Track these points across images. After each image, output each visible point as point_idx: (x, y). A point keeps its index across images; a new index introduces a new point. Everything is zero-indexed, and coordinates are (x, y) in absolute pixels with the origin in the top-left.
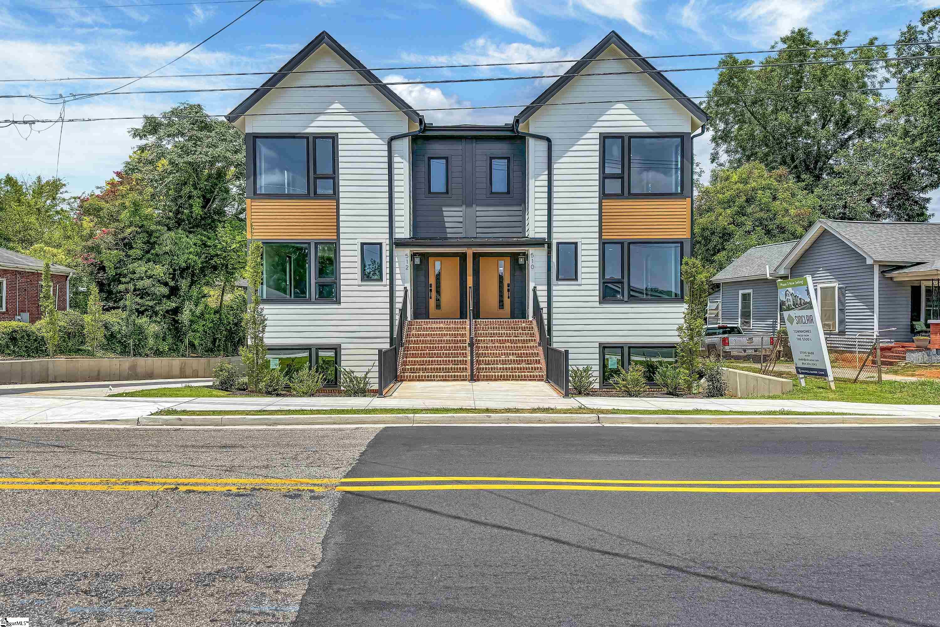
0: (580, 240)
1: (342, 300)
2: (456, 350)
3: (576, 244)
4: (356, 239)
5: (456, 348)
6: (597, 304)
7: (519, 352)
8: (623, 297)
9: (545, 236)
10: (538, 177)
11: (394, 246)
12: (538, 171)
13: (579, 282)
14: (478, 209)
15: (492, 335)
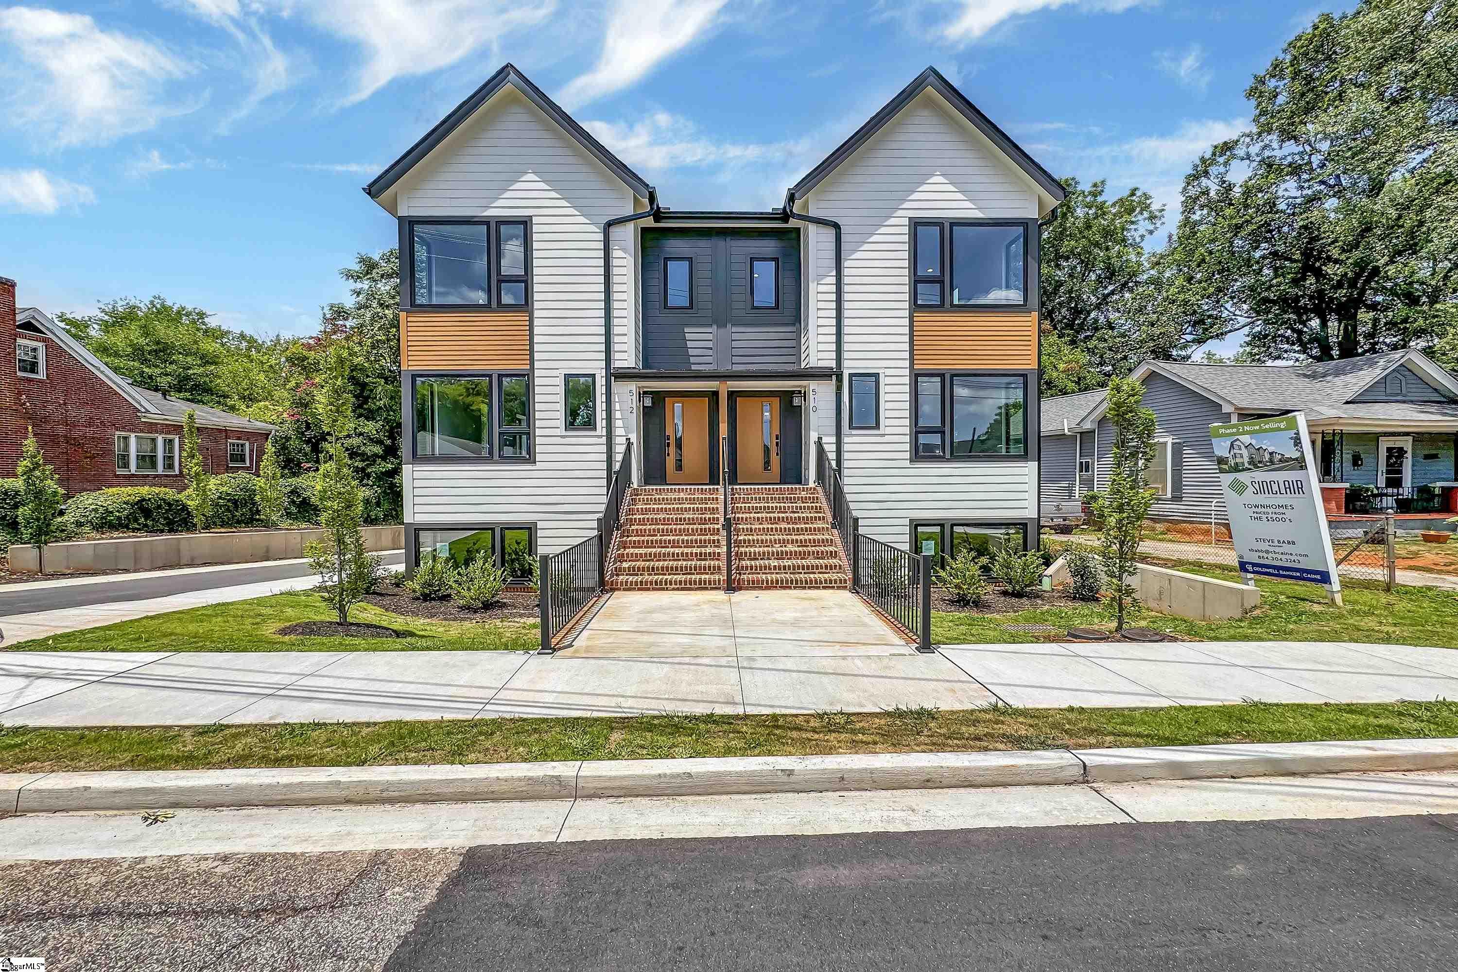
0: (883, 371)
1: (538, 457)
2: (704, 535)
3: (877, 375)
4: (558, 369)
5: (703, 532)
6: (907, 463)
7: (802, 537)
8: (944, 453)
9: (833, 364)
10: (822, 279)
11: (613, 378)
12: (822, 271)
13: (881, 432)
14: (734, 329)
15: (758, 510)
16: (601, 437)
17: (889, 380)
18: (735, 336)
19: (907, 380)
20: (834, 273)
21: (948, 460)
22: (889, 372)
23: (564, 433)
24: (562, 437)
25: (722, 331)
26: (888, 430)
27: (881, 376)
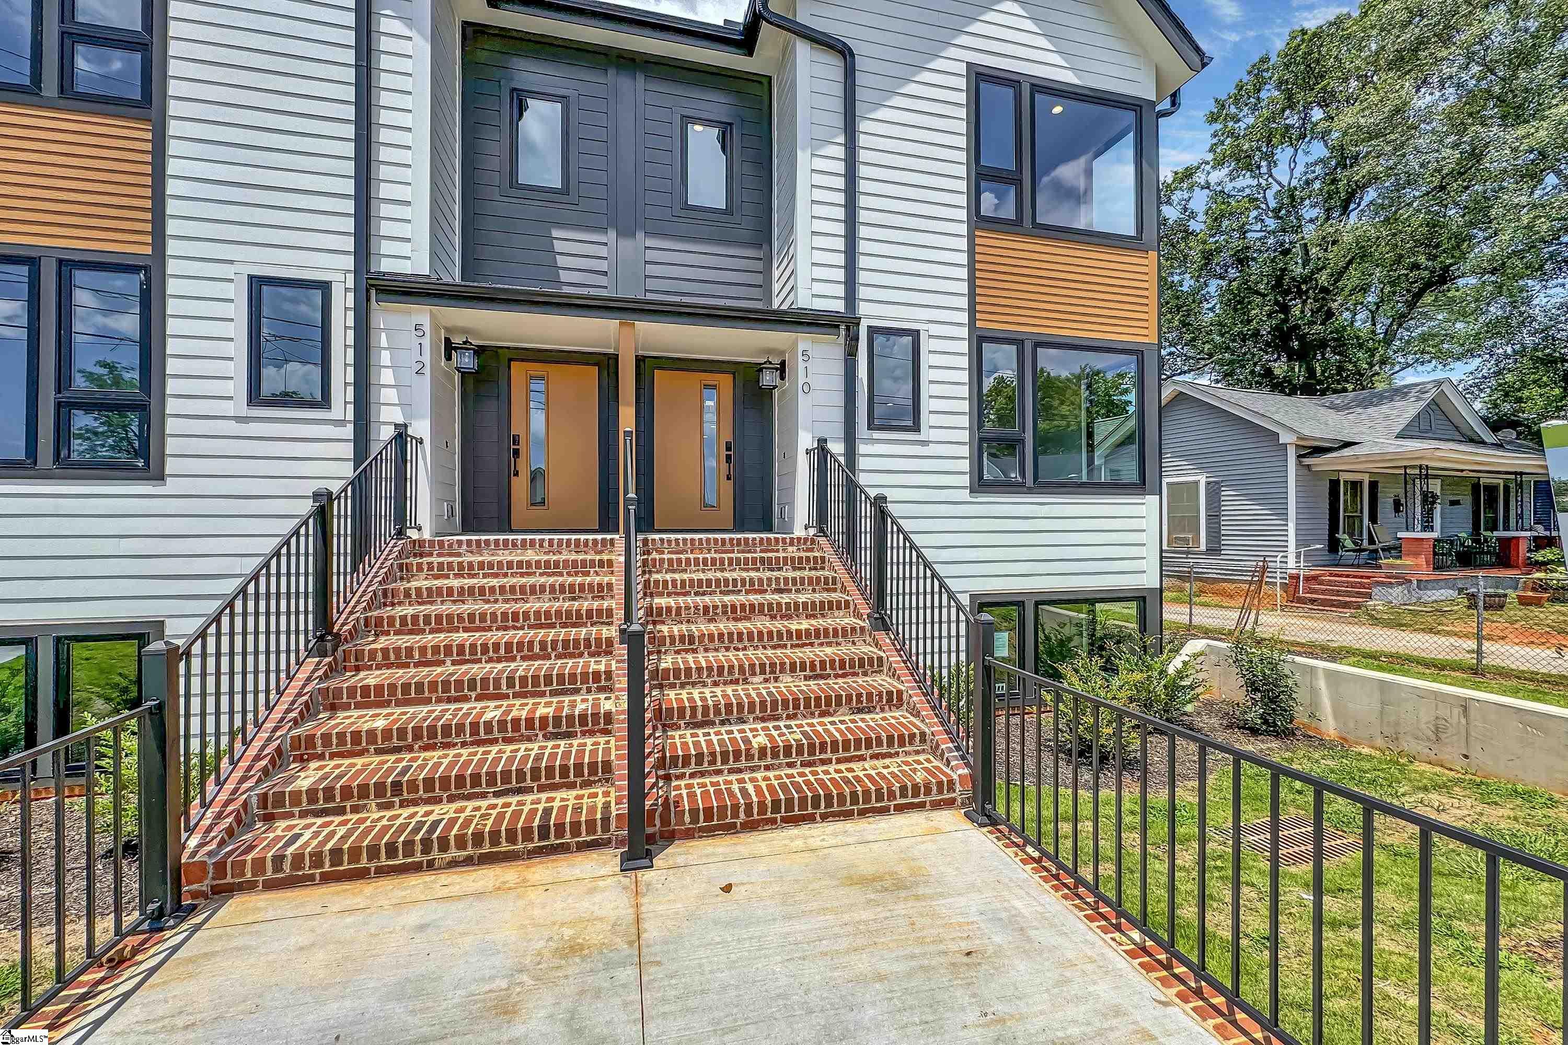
0: (925, 327)
1: (171, 466)
2: (571, 657)
3: (916, 334)
4: (231, 262)
6: (965, 495)
8: (1024, 477)
9: (839, 306)
10: (821, 147)
11: (373, 292)
12: (820, 133)
13: (922, 437)
14: (650, 242)
15: (701, 588)
16: (341, 423)
17: (935, 344)
18: (651, 255)
19: (964, 347)
20: (841, 139)
21: (1030, 491)
22: (935, 329)
23: (244, 411)
24: (239, 419)
25: (626, 245)
26: (934, 435)
27: (923, 337)
